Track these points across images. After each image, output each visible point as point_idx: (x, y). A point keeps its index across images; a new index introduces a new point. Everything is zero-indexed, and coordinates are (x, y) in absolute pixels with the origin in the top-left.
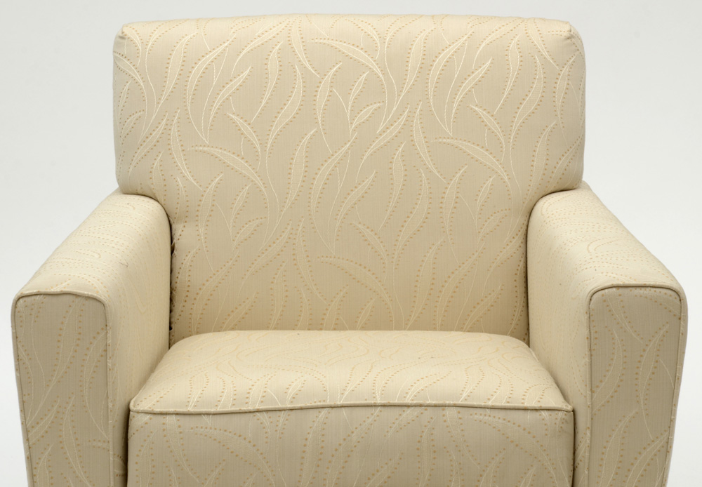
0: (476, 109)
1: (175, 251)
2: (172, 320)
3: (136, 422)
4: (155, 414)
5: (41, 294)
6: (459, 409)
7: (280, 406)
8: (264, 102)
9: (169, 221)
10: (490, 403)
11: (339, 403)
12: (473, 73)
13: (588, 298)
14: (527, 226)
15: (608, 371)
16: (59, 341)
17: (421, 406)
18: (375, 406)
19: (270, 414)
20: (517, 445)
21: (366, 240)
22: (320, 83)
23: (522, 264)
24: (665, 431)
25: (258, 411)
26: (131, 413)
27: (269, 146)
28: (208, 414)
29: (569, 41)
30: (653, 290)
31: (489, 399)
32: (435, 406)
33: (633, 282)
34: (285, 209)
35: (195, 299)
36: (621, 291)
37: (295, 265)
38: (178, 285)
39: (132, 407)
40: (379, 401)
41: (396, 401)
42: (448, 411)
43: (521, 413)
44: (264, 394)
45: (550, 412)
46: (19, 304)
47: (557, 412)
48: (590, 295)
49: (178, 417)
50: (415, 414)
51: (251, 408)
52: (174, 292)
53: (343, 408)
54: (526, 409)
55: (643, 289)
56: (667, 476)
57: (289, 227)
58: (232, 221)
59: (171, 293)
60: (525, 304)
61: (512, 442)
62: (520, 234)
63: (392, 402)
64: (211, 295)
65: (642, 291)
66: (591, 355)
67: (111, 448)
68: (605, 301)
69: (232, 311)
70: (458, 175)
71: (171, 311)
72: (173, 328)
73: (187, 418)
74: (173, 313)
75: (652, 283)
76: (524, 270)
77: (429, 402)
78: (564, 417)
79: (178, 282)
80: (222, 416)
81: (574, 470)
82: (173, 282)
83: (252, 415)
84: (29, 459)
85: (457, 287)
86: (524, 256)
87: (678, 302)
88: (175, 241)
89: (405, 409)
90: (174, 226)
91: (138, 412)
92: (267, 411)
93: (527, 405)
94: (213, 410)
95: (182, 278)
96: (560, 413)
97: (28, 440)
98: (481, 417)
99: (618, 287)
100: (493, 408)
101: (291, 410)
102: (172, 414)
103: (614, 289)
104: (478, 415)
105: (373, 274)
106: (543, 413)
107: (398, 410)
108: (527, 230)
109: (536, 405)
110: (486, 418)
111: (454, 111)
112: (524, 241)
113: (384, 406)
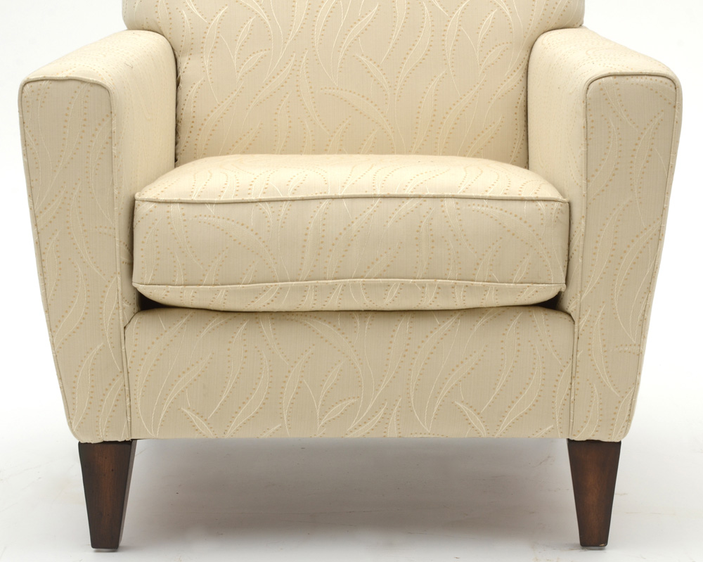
1: (180, 85)
2: (178, 151)
3: (141, 210)
4: (159, 202)
5: (47, 80)
6: (457, 200)
7: (282, 196)
9: (175, 55)
10: (488, 195)
11: (340, 194)
13: (586, 87)
14: (528, 61)
15: (603, 160)
16: (65, 127)
17: (420, 197)
18: (375, 197)
19: (272, 204)
20: (513, 234)
21: (368, 72)
23: (522, 97)
24: (658, 219)
25: (261, 201)
26: (136, 202)
28: (211, 203)
30: (649, 78)
31: (487, 191)
32: (434, 197)
33: (629, 71)
34: (289, 41)
35: (200, 130)
36: (618, 79)
37: (299, 96)
38: (183, 117)
39: (136, 196)
40: (379, 193)
41: (396, 193)
42: (446, 202)
43: (518, 203)
44: (266, 186)
45: (546, 203)
46: (25, 89)
47: (552, 203)
48: (587, 84)
49: (183, 206)
50: (414, 205)
51: (253, 198)
52: (179, 124)
53: (344, 200)
54: (522, 200)
55: (639, 77)
56: (659, 263)
57: (293, 59)
58: (236, 52)
59: (177, 125)
60: (525, 138)
61: (509, 231)
62: (521, 67)
63: (392, 193)
64: (216, 125)
65: (638, 80)
66: (587, 145)
67: (117, 235)
68: (601, 89)
69: (237, 142)
70: (460, 9)
71: (176, 144)
72: (179, 159)
73: (191, 206)
74: (178, 145)
75: (648, 71)
76: (524, 104)
77: (428, 193)
78: (560, 207)
79: (184, 113)
80: (225, 205)
81: (569, 260)
82: (179, 114)
83: (254, 205)
84: (38, 244)
85: (458, 119)
86: (524, 90)
87: (673, 90)
88: (180, 74)
89: (404, 200)
90: (179, 60)
91: (143, 201)
92: (269, 201)
93: (524, 195)
94: (216, 199)
95: (187, 109)
96: (556, 204)
97: (36, 225)
98: (479, 208)
99: (615, 75)
100: (490, 199)
101: (293, 200)
102: (177, 203)
103: (611, 78)
104: (476, 206)
105: (376, 105)
106: (539, 203)
107: (397, 202)
108: (528, 65)
109: (532, 195)
110: (484, 208)
112: (525, 75)
113: (384, 197)
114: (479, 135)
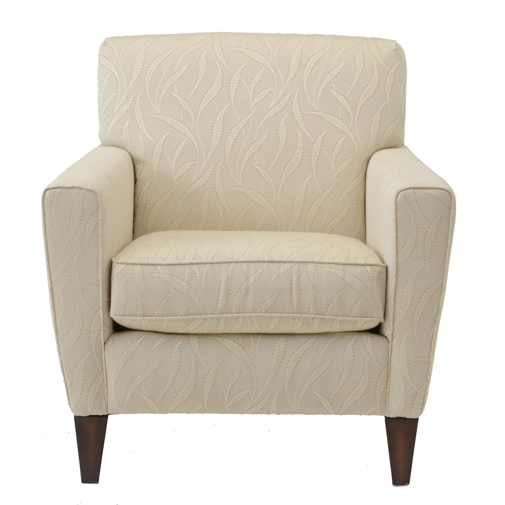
0: (334, 93)
1: (137, 183)
2: (135, 226)
3: (116, 269)
4: (128, 264)
5: (59, 188)
6: (316, 264)
7: (205, 261)
8: (196, 87)
9: (133, 163)
10: (335, 261)
11: (241, 260)
12: (332, 70)
13: (396, 195)
14: (366, 170)
15: (407, 240)
16: (70, 217)
17: (292, 262)
18: (264, 262)
19: (199, 266)
20: (351, 286)
21: (261, 176)
22: (233, 75)
23: (362, 193)
24: (441, 278)
25: (192, 264)
26: (113, 264)
27: (199, 114)
28: (160, 265)
29: (395, 52)
30: (435, 190)
31: (334, 259)
32: (301, 262)
33: (423, 186)
34: (209, 155)
35: (150, 213)
36: (416, 191)
37: (215, 191)
38: (139, 204)
39: (113, 260)
40: (266, 259)
41: (277, 259)
42: (310, 266)
43: (354, 266)
44: (195, 254)
45: (371, 267)
46: (46, 194)
47: (376, 267)
48: (397, 193)
49: (143, 266)
50: (289, 267)
51: (187, 262)
52: (136, 209)
53: (244, 263)
54: (357, 265)
55: (429, 190)
56: (442, 306)
57: (212, 167)
58: (174, 163)
59: (134, 209)
60: (364, 220)
61: (348, 284)
62: (361, 174)
63: (275, 259)
64: (160, 210)
65: (428, 191)
66: (397, 231)
67: (101, 285)
68: (406, 197)
69: (174, 221)
70: (322, 135)
71: (134, 221)
72: (135, 232)
73: (147, 267)
74: (135, 222)
75: (434, 186)
77: (298, 260)
78: (380, 269)
79: (139, 202)
80: (169, 266)
81: (386, 303)
82: (136, 202)
83: (187, 266)
84: (52, 290)
85: (320, 207)
86: (364, 188)
87: (450, 198)
88: (137, 176)
89: (282, 264)
90: (136, 166)
91: (118, 263)
92: (197, 264)
93: (358, 262)
94: (164, 262)
95: (142, 199)
96: (378, 268)
97: (51, 278)
98: (330, 269)
99: (414, 188)
100: (337, 264)
101: (212, 263)
102: (139, 264)
103: (412, 190)
104: (327, 268)
105: (266, 198)
106: (367, 267)
107: (277, 265)
108: (366, 172)
109: (363, 262)
110: (332, 270)
111: (320, 94)
112: (364, 179)
113: (269, 262)
114: (333, 218)
